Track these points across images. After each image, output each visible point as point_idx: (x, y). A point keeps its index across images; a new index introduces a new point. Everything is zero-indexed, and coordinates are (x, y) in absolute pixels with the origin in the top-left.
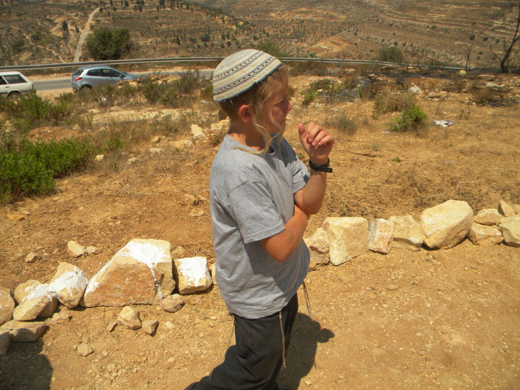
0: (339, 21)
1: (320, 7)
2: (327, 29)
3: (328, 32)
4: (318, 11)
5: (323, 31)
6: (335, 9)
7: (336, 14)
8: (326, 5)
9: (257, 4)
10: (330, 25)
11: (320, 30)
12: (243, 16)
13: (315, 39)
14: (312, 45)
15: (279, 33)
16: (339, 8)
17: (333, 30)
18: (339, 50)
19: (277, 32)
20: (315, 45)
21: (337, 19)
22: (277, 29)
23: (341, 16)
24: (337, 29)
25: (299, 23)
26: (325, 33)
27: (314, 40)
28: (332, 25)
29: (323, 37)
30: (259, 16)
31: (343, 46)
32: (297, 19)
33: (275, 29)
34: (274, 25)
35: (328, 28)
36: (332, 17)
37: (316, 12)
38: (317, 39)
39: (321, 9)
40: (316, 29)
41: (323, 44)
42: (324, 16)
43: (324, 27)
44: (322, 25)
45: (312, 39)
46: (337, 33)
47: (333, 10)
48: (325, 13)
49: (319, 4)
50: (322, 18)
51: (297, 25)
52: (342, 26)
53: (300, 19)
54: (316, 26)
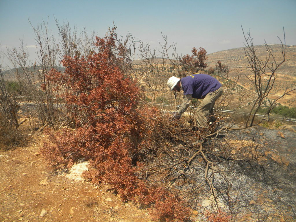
0: (292, 80)
1: (280, 72)
2: (283, 85)
3: (284, 87)
4: (279, 75)
5: (280, 86)
6: (290, 74)
7: (290, 77)
8: (284, 71)
9: (241, 70)
10: (286, 83)
11: (279, 85)
12: (233, 77)
13: (275, 91)
14: (272, 95)
15: (253, 87)
16: (292, 73)
17: (287, 86)
18: (290, 98)
19: (252, 86)
20: (275, 94)
21: (291, 80)
22: (252, 84)
23: (293, 78)
24: (290, 85)
25: (266, 81)
26: (282, 88)
27: (274, 92)
28: (287, 83)
29: (280, 90)
30: (242, 77)
31: (293, 96)
32: (265, 79)
33: (251, 85)
34: (250, 83)
35: (284, 84)
36: (287, 78)
37: (277, 75)
38: (276, 91)
39: (280, 73)
40: (276, 85)
41: (280, 94)
42: (282, 78)
43: (282, 84)
44: (281, 83)
45: (273, 91)
46: (290, 88)
47: (288, 74)
48: (283, 76)
49: (279, 71)
50: (281, 79)
51: (265, 83)
52: (294, 84)
53: (266, 79)
54: (276, 84)
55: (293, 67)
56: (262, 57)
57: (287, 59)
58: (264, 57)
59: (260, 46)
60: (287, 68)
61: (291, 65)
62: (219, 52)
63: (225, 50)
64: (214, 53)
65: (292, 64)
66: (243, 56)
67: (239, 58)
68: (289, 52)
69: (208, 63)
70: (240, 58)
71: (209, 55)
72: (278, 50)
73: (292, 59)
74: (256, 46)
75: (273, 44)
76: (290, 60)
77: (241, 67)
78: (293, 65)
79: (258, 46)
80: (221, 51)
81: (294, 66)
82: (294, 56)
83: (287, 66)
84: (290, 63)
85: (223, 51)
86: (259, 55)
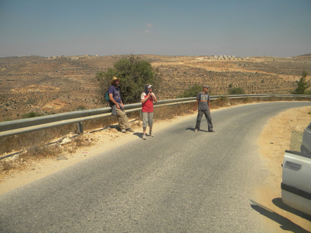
0: (56, 91)
1: (43, 84)
2: (49, 96)
3: (50, 98)
4: (43, 86)
5: (47, 97)
6: (53, 84)
7: (53, 87)
8: (47, 82)
10: (51, 94)
11: (45, 97)
13: (43, 103)
14: (42, 107)
15: (18, 101)
16: (55, 84)
17: (53, 97)
18: (60, 108)
19: (17, 100)
20: (44, 106)
21: (55, 90)
22: (17, 99)
23: (57, 88)
24: (56, 96)
25: (31, 94)
26: (49, 99)
27: (42, 104)
28: (52, 94)
29: (48, 101)
31: (62, 105)
32: (29, 92)
33: (16, 99)
34: (15, 97)
35: (50, 95)
36: (51, 89)
37: (41, 87)
38: (44, 103)
40: (43, 97)
41: (49, 105)
42: (46, 89)
43: (48, 95)
44: (46, 94)
45: (41, 103)
46: (56, 98)
47: (51, 85)
48: (47, 87)
49: (42, 82)
50: (45, 90)
51: (30, 95)
52: (58, 94)
53: (31, 92)
54: (42, 95)
55: (54, 78)
56: (22, 68)
57: (48, 70)
58: (24, 68)
59: (17, 57)
60: (49, 79)
61: (52, 76)
65: (53, 75)
68: (48, 63)
72: (38, 61)
73: (52, 70)
74: (12, 57)
75: (30, 56)
76: (50, 71)
78: (54, 76)
79: (14, 57)
81: (55, 77)
82: (53, 67)
83: (49, 77)
84: (51, 74)
86: (19, 67)
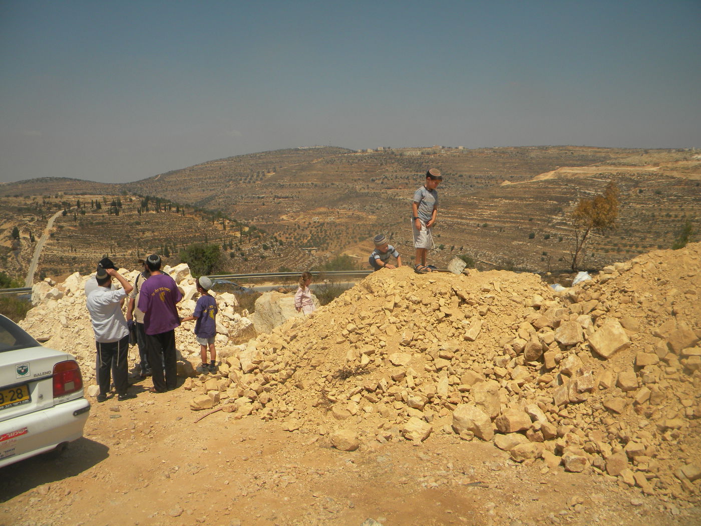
0: (368, 222)
1: (344, 206)
2: (354, 233)
3: (355, 236)
4: (342, 211)
5: (348, 235)
6: (362, 208)
7: (364, 215)
8: (351, 204)
9: (264, 205)
10: (357, 228)
11: (345, 234)
12: (246, 219)
13: (340, 246)
15: (293, 240)
16: (367, 207)
17: (361, 234)
19: (291, 238)
21: (366, 221)
22: (289, 235)
23: (370, 217)
24: (367, 232)
25: (318, 226)
26: (352, 238)
27: (338, 248)
28: (360, 228)
29: (349, 243)
30: (266, 219)
32: (315, 222)
33: (287, 236)
34: (286, 230)
35: (355, 231)
36: (359, 218)
37: (338, 213)
38: (342, 246)
39: (344, 208)
40: (340, 234)
41: (350, 251)
42: (349, 217)
43: (350, 231)
44: (348, 229)
45: (336, 246)
46: (367, 238)
47: (359, 210)
48: (350, 213)
49: (341, 203)
50: (347, 220)
51: (316, 229)
52: (372, 229)
53: (318, 222)
54: (339, 230)
55: (367, 195)
56: (303, 173)
57: (355, 178)
58: (309, 173)
59: (297, 150)
60: (357, 197)
61: (363, 191)
62: (207, 163)
63: (221, 159)
64: (196, 165)
65: (364, 189)
66: (263, 172)
67: (255, 177)
68: (356, 163)
69: (184, 189)
70: (258, 176)
71: (184, 170)
72: (336, 159)
73: (364, 178)
74: (288, 149)
75: (322, 147)
76: (359, 179)
77: (263, 198)
78: (366, 191)
79: (292, 150)
80: (212, 162)
81: (368, 193)
82: (366, 171)
83: (356, 191)
84: (360, 187)
85: (217, 161)
86: (298, 170)
